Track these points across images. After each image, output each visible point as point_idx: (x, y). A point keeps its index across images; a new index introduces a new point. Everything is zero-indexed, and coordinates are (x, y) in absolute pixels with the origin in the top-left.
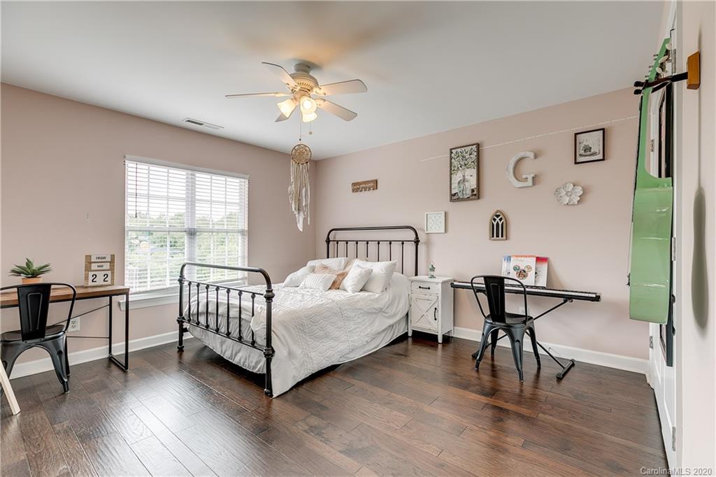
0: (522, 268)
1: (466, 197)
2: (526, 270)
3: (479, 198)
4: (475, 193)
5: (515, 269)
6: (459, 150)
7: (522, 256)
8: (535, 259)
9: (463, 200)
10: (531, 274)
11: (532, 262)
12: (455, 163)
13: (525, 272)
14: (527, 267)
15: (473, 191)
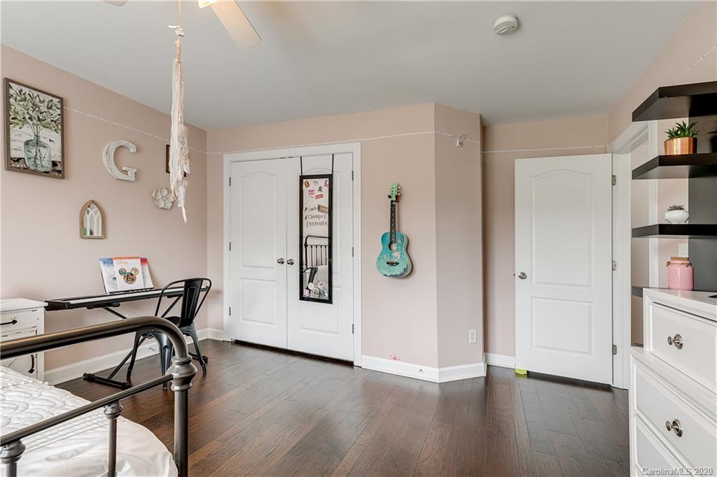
0: (129, 271)
1: (43, 170)
2: (133, 273)
3: (63, 178)
4: (59, 168)
5: (121, 272)
6: (25, 90)
7: (126, 258)
8: (139, 260)
9: (35, 172)
10: (139, 277)
11: (136, 264)
12: (17, 106)
13: (132, 275)
14: (133, 269)
15: (54, 164)
